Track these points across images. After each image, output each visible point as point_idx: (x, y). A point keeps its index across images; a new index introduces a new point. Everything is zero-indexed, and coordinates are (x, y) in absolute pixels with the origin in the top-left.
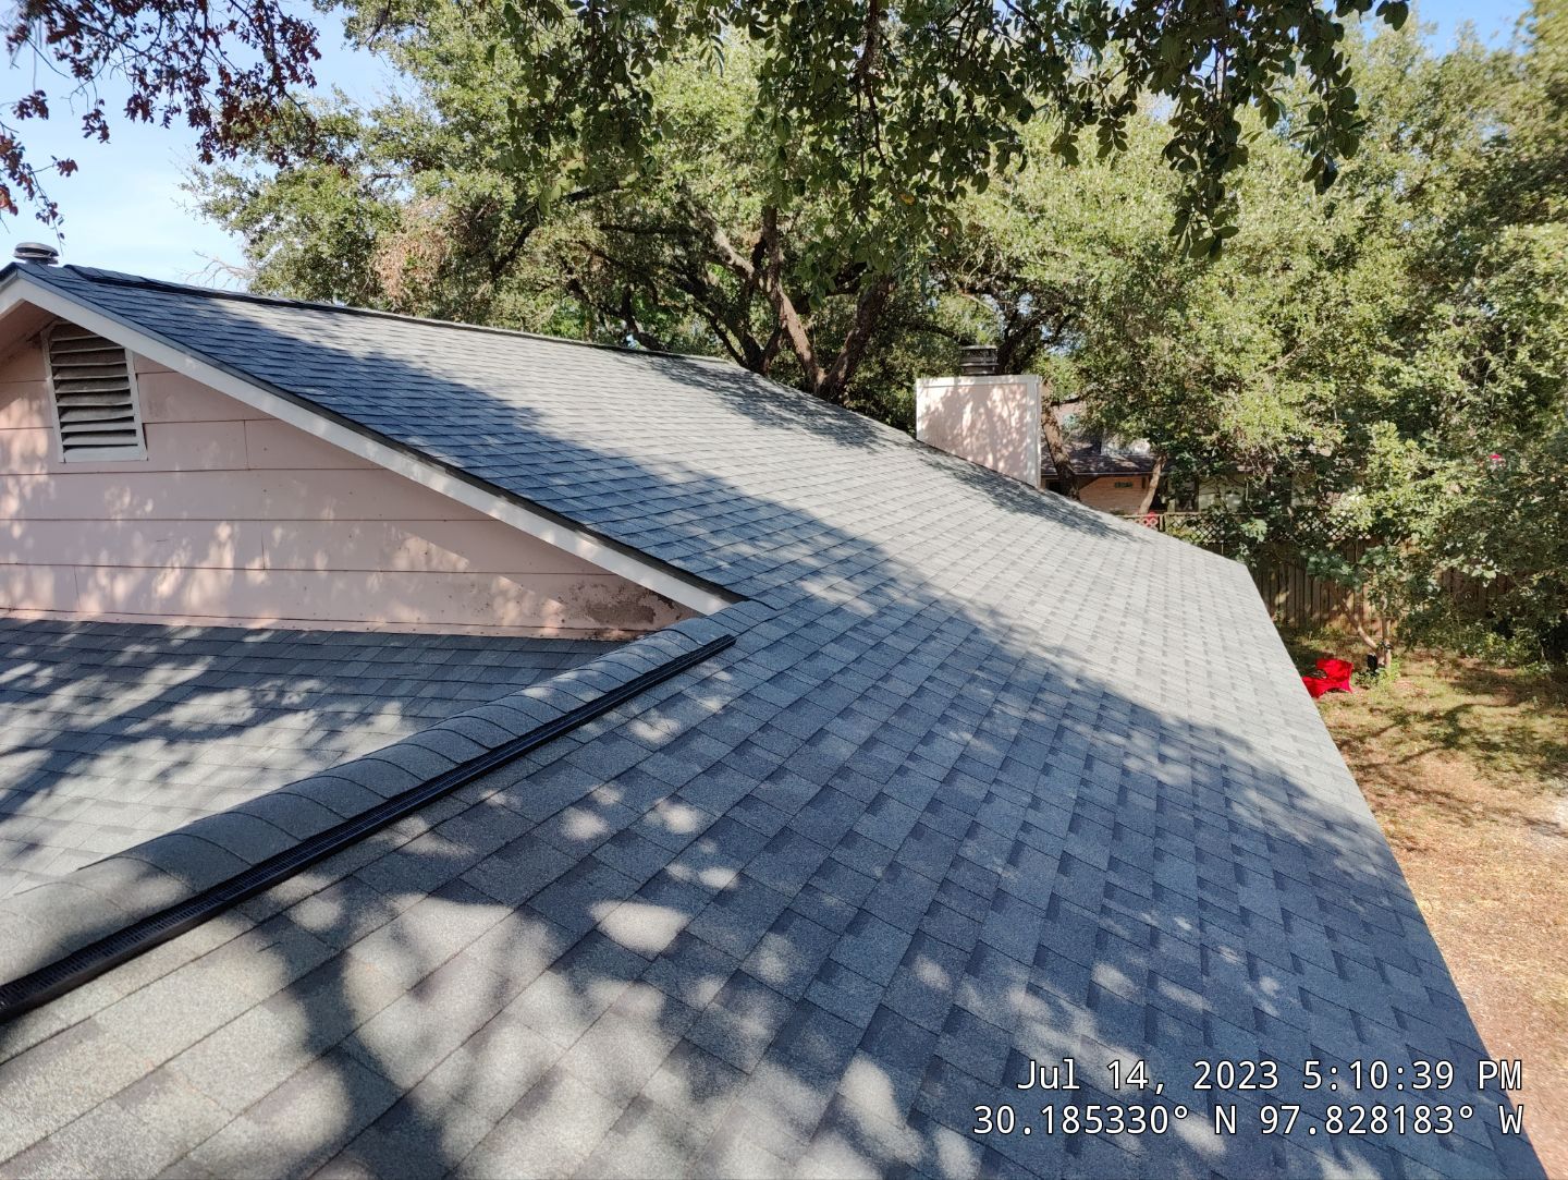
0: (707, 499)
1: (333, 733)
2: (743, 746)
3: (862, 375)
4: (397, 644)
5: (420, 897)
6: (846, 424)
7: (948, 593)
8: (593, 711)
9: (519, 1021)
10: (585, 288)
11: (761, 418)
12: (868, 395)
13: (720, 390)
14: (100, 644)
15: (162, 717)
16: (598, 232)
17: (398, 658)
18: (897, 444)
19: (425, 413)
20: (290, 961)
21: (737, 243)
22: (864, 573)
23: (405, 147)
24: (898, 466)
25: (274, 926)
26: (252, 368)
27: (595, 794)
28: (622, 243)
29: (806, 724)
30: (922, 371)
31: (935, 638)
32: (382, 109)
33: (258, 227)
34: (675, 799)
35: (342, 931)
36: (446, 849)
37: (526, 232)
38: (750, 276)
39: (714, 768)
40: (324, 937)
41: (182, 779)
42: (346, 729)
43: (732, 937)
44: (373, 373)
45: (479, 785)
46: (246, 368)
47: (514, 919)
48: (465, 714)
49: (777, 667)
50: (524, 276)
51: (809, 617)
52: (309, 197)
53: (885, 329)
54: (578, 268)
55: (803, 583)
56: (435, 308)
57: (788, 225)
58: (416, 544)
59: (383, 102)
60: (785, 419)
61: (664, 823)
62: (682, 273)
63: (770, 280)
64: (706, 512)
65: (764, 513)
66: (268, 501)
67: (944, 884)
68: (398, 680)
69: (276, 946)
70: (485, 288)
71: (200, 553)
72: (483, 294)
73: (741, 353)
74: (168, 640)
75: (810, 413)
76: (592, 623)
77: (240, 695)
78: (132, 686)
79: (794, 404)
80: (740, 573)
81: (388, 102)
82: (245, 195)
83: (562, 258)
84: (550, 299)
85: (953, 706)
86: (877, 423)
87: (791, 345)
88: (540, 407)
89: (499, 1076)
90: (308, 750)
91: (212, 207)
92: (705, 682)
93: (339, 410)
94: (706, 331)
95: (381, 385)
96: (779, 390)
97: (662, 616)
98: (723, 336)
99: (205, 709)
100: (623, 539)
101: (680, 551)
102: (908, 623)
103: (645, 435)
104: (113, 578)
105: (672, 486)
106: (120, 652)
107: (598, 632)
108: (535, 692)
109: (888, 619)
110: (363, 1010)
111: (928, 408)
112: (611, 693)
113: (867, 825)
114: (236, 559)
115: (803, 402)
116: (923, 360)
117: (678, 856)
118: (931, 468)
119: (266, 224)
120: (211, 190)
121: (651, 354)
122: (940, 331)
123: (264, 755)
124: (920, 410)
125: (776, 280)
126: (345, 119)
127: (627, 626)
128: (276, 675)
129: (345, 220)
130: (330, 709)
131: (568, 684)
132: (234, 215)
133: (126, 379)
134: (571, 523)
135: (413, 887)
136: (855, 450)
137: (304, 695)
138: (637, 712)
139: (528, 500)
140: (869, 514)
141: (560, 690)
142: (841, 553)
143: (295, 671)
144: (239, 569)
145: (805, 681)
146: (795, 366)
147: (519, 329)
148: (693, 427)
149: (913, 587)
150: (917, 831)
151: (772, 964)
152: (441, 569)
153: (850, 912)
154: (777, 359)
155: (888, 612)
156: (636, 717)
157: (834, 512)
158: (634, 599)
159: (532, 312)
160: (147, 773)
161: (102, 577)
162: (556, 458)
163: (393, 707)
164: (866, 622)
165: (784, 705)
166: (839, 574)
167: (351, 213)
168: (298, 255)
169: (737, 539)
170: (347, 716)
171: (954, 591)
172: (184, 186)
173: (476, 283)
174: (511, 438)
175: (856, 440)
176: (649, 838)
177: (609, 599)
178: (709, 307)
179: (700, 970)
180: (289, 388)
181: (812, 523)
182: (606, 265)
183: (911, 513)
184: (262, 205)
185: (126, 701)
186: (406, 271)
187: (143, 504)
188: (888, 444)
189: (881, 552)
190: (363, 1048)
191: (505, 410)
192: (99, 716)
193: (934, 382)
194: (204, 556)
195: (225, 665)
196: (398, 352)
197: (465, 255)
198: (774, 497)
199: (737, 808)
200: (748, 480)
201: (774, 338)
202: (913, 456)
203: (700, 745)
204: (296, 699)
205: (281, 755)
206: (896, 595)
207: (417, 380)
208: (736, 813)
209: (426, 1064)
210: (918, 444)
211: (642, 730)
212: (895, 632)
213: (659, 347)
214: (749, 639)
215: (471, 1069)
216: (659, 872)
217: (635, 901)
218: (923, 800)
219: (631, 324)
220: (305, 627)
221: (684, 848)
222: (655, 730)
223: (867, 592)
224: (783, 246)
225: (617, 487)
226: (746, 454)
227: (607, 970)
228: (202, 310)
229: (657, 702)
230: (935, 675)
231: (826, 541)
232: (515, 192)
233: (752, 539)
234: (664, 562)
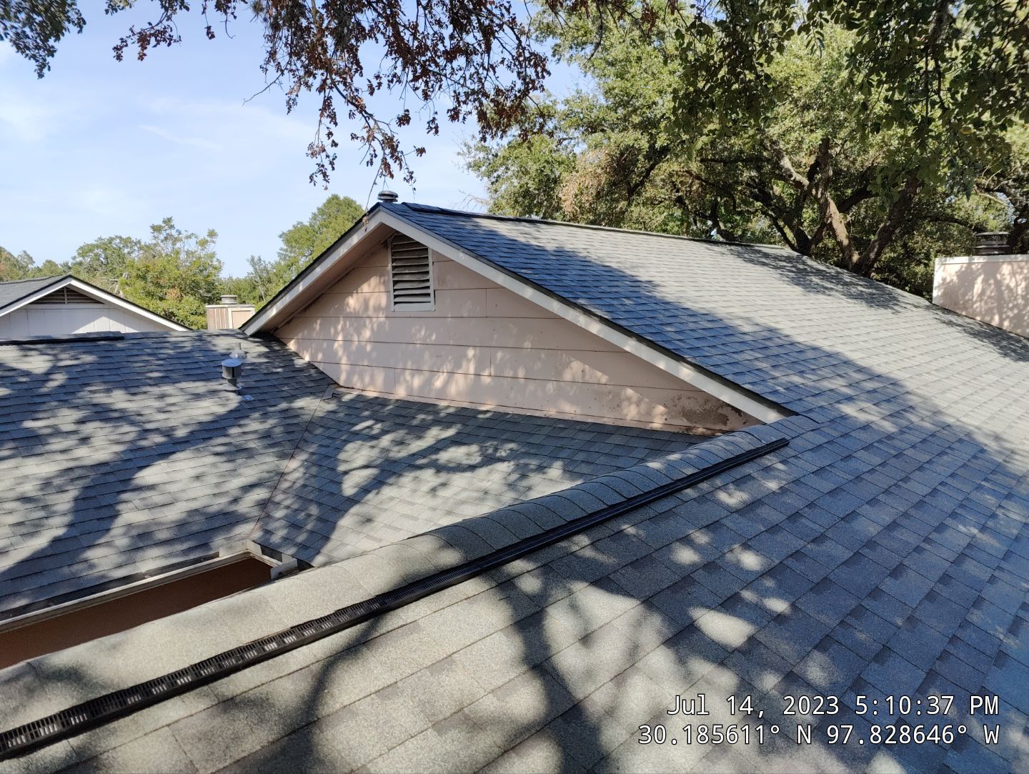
0: (768, 343)
1: (524, 476)
2: (795, 516)
3: (888, 255)
4: (562, 426)
5: (587, 584)
6: (874, 291)
7: (958, 420)
8: (691, 481)
9: (645, 673)
10: (687, 202)
11: (808, 287)
12: (892, 270)
13: (778, 268)
14: (404, 412)
15: (434, 457)
16: (699, 164)
17: (562, 434)
18: (916, 307)
19: (587, 284)
20: (515, 609)
21: (797, 165)
22: (888, 401)
23: (582, 120)
24: (917, 323)
25: (506, 587)
26: (494, 258)
27: (693, 536)
28: (714, 170)
29: (842, 506)
30: (938, 251)
31: (947, 453)
32: (570, 98)
33: (495, 175)
34: (746, 546)
35: (542, 596)
36: (601, 558)
37: (652, 168)
38: (806, 188)
39: (774, 529)
40: (532, 598)
41: (442, 493)
42: (531, 475)
43: (787, 647)
44: (558, 260)
45: (620, 520)
46: (490, 258)
47: (640, 609)
48: (611, 474)
49: (820, 464)
50: (648, 195)
51: (844, 430)
52: (526, 155)
53: (909, 221)
54: (683, 189)
55: (840, 406)
56: (591, 217)
57: (838, 149)
58: (576, 366)
59: (570, 94)
60: (826, 288)
61: (739, 561)
62: (754, 188)
63: (821, 189)
64: (768, 352)
65: (810, 354)
66: (495, 336)
67: (954, 639)
68: (562, 448)
69: (508, 599)
70: (622, 204)
71: (458, 365)
72: (621, 208)
73: (794, 242)
74: (439, 413)
75: (846, 284)
76: (685, 422)
77: (474, 448)
78: (420, 438)
79: (833, 277)
80: (792, 395)
81: (574, 93)
82: (490, 156)
83: (673, 182)
84: (662, 209)
85: (962, 506)
86: (900, 291)
87: (833, 234)
88: (657, 280)
89: (633, 705)
90: (510, 485)
91: (473, 164)
92: (767, 469)
93: (539, 283)
94: (769, 227)
95: (562, 267)
96: (822, 268)
97: (733, 422)
98: (781, 230)
99: (455, 455)
100: (711, 369)
101: (749, 378)
102: (924, 441)
103: (725, 299)
104: (413, 376)
105: (744, 334)
106: (414, 418)
107: (689, 429)
108: (655, 465)
109: (907, 436)
110: (555, 646)
111: (944, 280)
112: (704, 470)
113: (889, 585)
114: (476, 369)
115: (840, 276)
116: (940, 243)
117: (748, 585)
118: (945, 325)
119: (499, 173)
120: (473, 154)
121: (730, 244)
122: (956, 221)
123: (485, 485)
124: (937, 281)
125: (825, 189)
126: (548, 107)
127: (708, 426)
128: (494, 438)
129: (544, 167)
130: (522, 461)
131: (675, 461)
132: (484, 168)
133: (428, 265)
134: (677, 356)
135: (582, 578)
136: (882, 311)
137: (508, 452)
138: (720, 485)
139: (650, 341)
140: (893, 358)
141: (671, 465)
142: (870, 385)
143: (504, 437)
144: (477, 375)
145: (841, 475)
146: (834, 249)
147: (641, 229)
148: (759, 294)
149: (929, 414)
150: (931, 596)
151: (816, 671)
152: (591, 381)
153: (876, 647)
154: (820, 245)
155: (907, 431)
156: (719, 488)
157: (864, 355)
158: (715, 409)
159: (650, 218)
160: (425, 488)
161: (407, 375)
162: (668, 314)
163: (558, 464)
164: (890, 437)
165: (826, 491)
166: (868, 401)
167: (548, 162)
168: (516, 190)
169: (790, 372)
170: (532, 467)
171: (963, 419)
172: (459, 154)
173: (617, 201)
174: (639, 300)
175: (882, 303)
176: (728, 570)
177: (698, 408)
178: (772, 210)
179: (765, 666)
180: (512, 270)
181: (847, 363)
182: (702, 185)
183: (927, 358)
184: (499, 161)
185: (417, 446)
186: (576, 196)
187: (430, 336)
188: (908, 306)
189: (902, 386)
190: (554, 669)
191: (635, 282)
192: (403, 453)
193: (949, 260)
194: (460, 367)
195: (467, 430)
196: (572, 246)
197: (613, 184)
198: (818, 344)
199: (790, 559)
200: (799, 331)
201: (820, 230)
202: (930, 315)
203: (764, 511)
204: (504, 454)
205: (495, 486)
206: (914, 418)
207: (583, 263)
208: (789, 562)
209: (590, 688)
210: (933, 306)
211: (723, 496)
212: (913, 447)
213: (734, 239)
214: (798, 442)
215: (616, 697)
216: (735, 594)
217: (719, 611)
218: (936, 575)
219: (716, 225)
220: (510, 411)
221: (753, 580)
222: (733, 498)
223: (891, 415)
224: (832, 165)
225: (707, 334)
226: (797, 313)
227: (700, 653)
228: (468, 225)
229: (734, 479)
230: (946, 481)
231: (858, 376)
232: (648, 142)
233: (802, 372)
234: (738, 385)
